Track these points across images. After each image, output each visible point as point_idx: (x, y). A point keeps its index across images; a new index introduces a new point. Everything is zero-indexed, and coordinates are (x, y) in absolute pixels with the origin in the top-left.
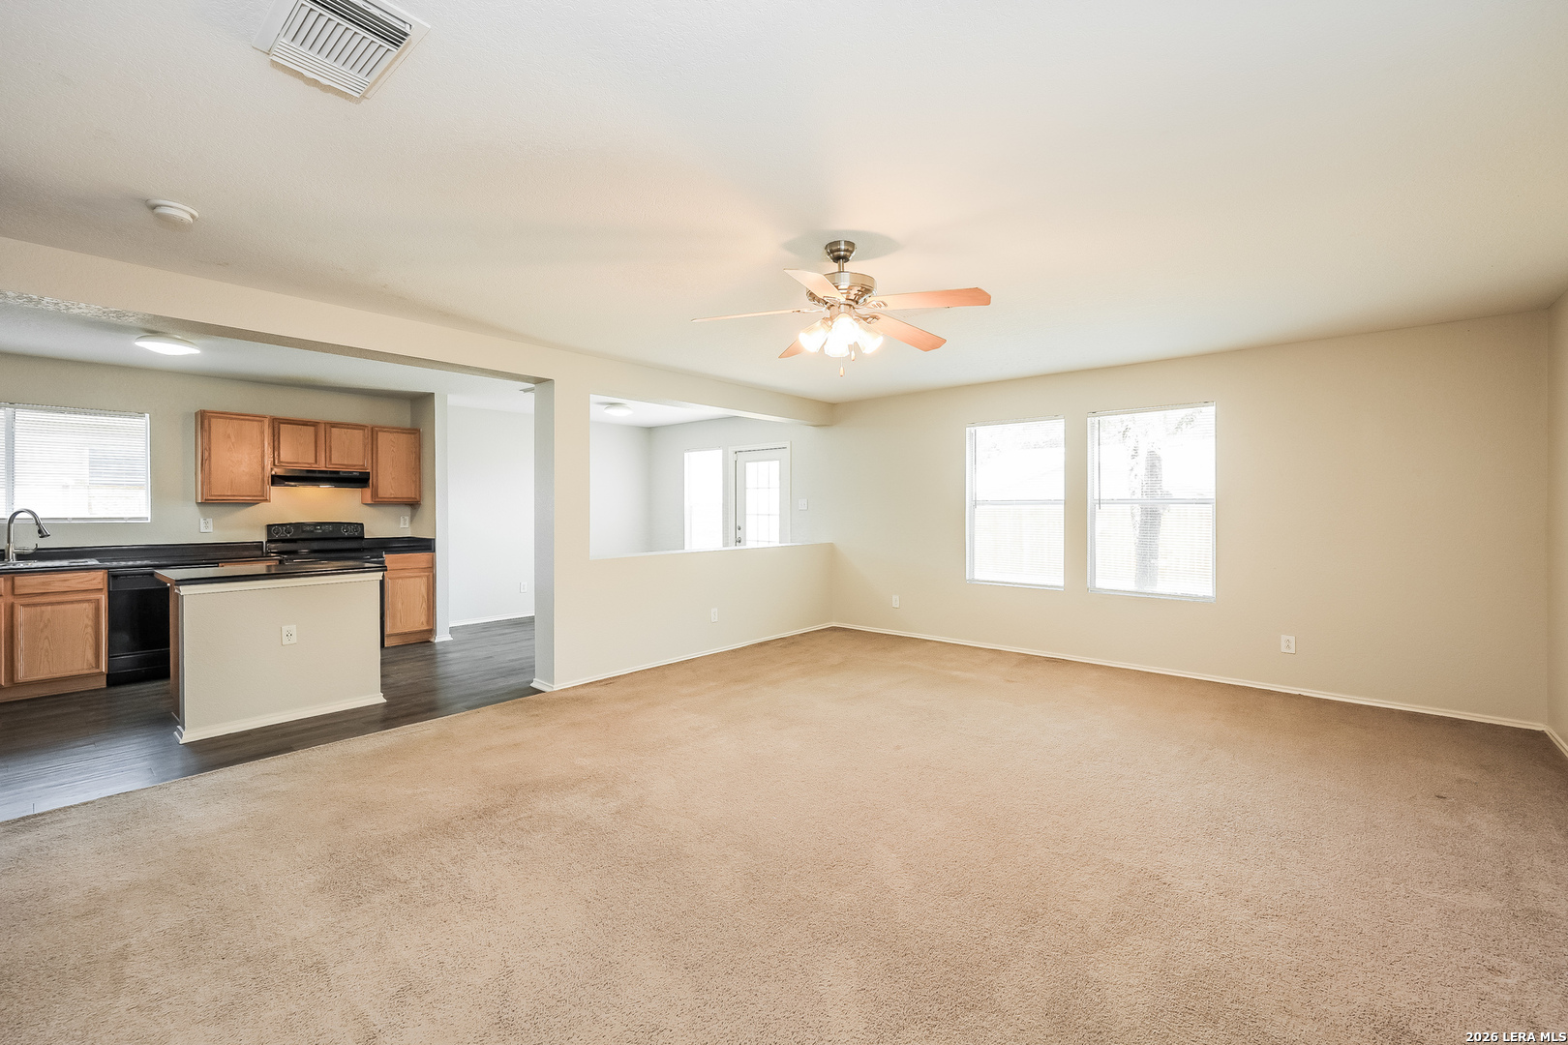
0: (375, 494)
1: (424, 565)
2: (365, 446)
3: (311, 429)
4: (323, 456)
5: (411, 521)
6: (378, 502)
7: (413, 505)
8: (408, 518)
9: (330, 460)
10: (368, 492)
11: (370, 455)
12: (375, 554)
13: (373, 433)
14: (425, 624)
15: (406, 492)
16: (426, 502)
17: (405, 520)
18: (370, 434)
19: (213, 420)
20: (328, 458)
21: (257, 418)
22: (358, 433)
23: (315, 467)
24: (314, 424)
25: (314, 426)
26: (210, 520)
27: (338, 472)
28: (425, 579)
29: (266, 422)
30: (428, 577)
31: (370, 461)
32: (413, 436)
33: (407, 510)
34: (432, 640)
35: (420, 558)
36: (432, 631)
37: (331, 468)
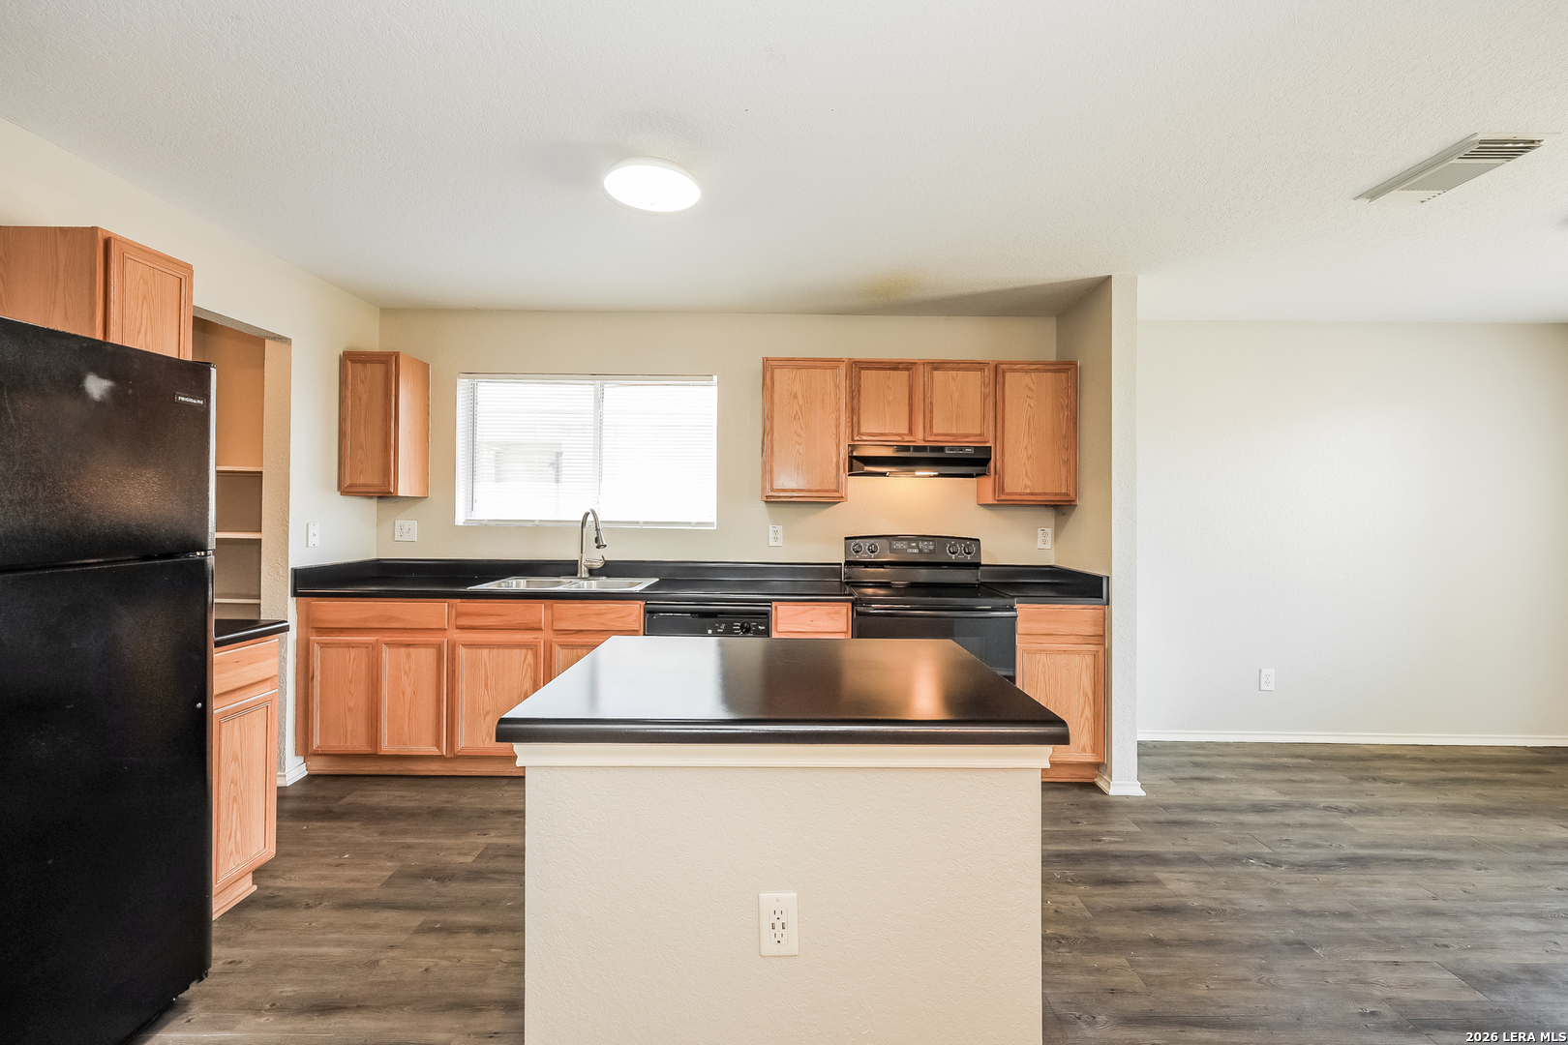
0: (999, 488)
1: (1089, 630)
2: (984, 398)
3: (903, 376)
4: (921, 416)
5: (1056, 535)
6: (1004, 503)
7: (1061, 507)
8: (1049, 531)
9: (931, 427)
10: (987, 483)
11: (992, 414)
12: (1000, 602)
13: (997, 373)
14: (1089, 749)
15: (1051, 485)
16: (1087, 502)
17: (1045, 535)
18: (992, 376)
19: (776, 371)
20: (929, 425)
21: (830, 363)
22: (974, 378)
23: (908, 441)
24: (908, 366)
25: (908, 369)
26: (779, 528)
27: (941, 449)
28: (1089, 659)
29: (843, 369)
30: (1095, 655)
31: (992, 428)
32: (1063, 376)
33: (1048, 518)
34: (1101, 784)
35: (1077, 614)
36: (1101, 766)
37: (934, 440)
